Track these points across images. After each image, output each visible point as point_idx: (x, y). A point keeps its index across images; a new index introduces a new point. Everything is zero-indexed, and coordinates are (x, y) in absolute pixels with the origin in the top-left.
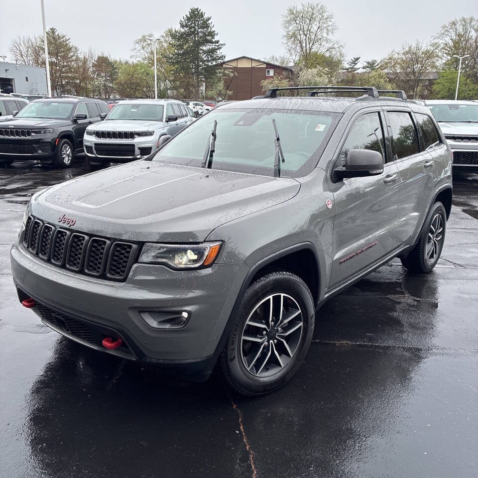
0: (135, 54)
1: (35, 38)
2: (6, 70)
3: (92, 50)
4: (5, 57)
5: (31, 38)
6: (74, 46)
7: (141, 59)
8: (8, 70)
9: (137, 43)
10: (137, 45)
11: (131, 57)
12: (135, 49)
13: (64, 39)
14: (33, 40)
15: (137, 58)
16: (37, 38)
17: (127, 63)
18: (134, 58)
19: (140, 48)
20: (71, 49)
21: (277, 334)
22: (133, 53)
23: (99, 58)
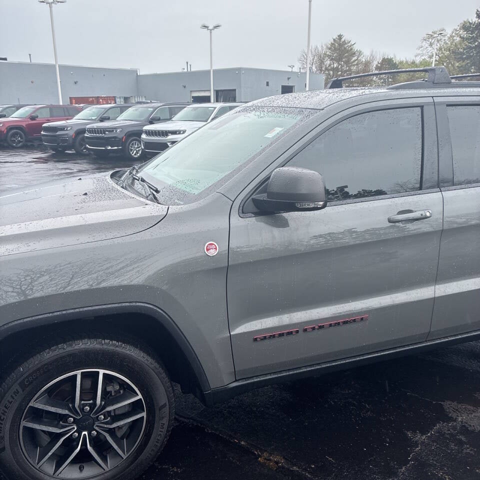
0: (421, 52)
1: (322, 46)
2: (289, 79)
3: (374, 53)
4: (294, 66)
5: (318, 46)
6: (358, 50)
7: (426, 57)
8: (290, 78)
9: (425, 40)
10: (424, 43)
11: (416, 56)
12: (422, 47)
13: (350, 44)
14: (320, 49)
15: (422, 56)
16: (323, 46)
17: (414, 62)
18: (419, 56)
19: (427, 45)
20: (354, 53)
21: (97, 423)
22: (419, 52)
23: (384, 60)
